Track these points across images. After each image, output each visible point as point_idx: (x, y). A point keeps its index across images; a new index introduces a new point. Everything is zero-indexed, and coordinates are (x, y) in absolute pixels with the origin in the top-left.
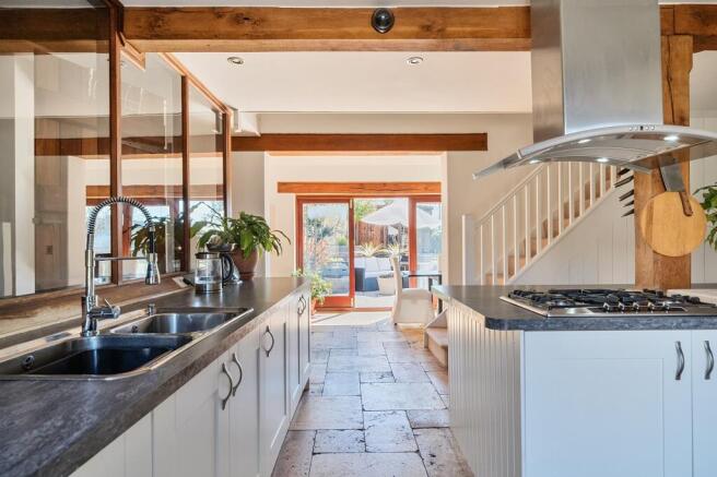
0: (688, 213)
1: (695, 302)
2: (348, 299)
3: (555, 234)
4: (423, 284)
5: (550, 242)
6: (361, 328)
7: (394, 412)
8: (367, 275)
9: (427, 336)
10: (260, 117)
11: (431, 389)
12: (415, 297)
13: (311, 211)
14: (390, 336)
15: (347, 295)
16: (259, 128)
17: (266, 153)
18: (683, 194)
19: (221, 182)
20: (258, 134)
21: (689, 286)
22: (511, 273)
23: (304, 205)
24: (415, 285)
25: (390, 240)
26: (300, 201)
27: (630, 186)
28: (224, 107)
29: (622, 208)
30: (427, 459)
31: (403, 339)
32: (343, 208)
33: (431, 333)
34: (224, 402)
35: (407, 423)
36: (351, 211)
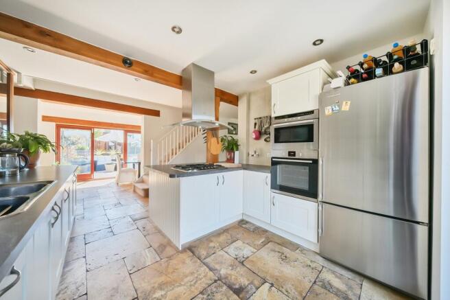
0: (218, 143)
1: (220, 166)
2: (89, 175)
3: (183, 147)
4: (130, 166)
5: (181, 150)
6: (100, 187)
7: (124, 217)
8: (98, 164)
9: (135, 186)
10: (35, 80)
11: (139, 205)
12: (127, 172)
13: (65, 132)
14: (115, 189)
15: (89, 173)
16: (34, 86)
17: (39, 100)
18: (217, 138)
20: (33, 89)
21: (218, 162)
22: (169, 161)
23: (61, 129)
24: (126, 166)
25: (110, 148)
26: (58, 127)
27: (206, 135)
28: (9, 69)
29: (203, 141)
30: (142, 229)
31: (122, 189)
32: (88, 133)
33: (136, 185)
34: (53, 224)
35: (131, 220)
36: (93, 135)
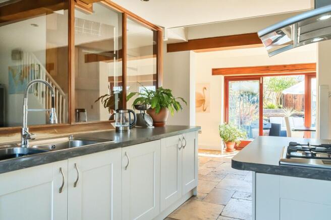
10: (187, 29)
16: (186, 36)
17: (191, 51)
19: (156, 73)
20: (185, 40)
23: (230, 82)
26: (227, 80)
28: (156, 27)
36: (261, 85)
